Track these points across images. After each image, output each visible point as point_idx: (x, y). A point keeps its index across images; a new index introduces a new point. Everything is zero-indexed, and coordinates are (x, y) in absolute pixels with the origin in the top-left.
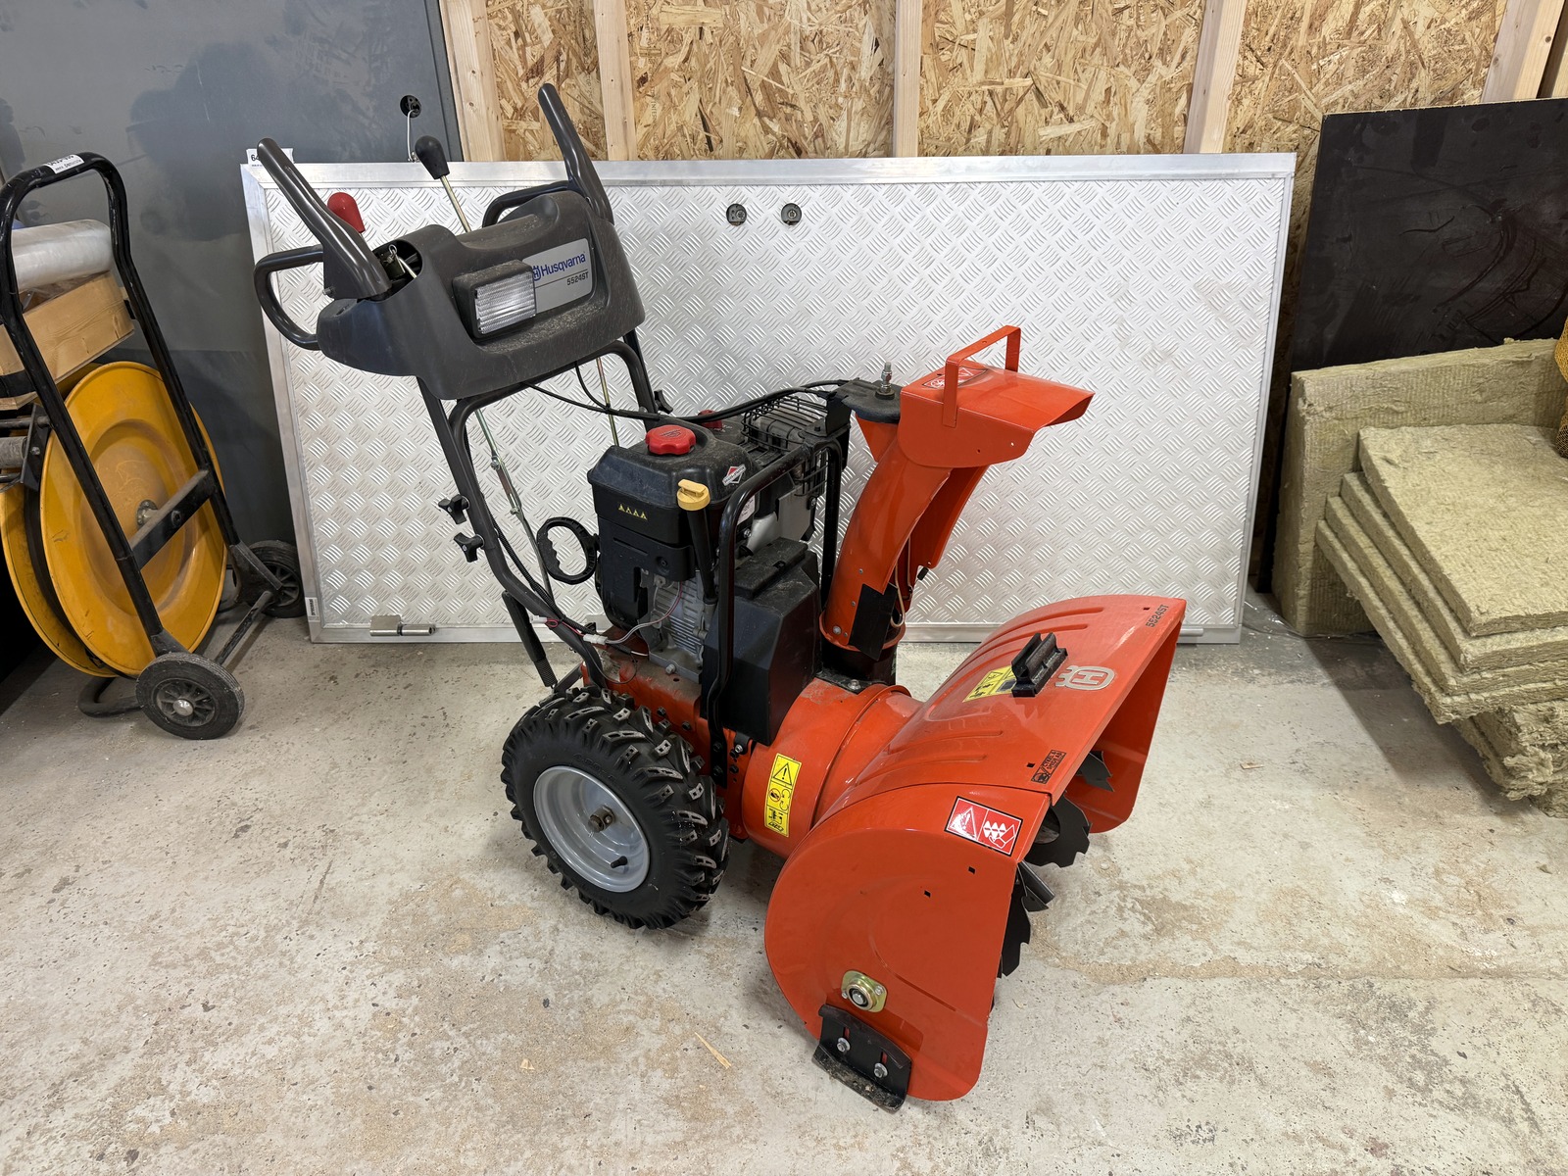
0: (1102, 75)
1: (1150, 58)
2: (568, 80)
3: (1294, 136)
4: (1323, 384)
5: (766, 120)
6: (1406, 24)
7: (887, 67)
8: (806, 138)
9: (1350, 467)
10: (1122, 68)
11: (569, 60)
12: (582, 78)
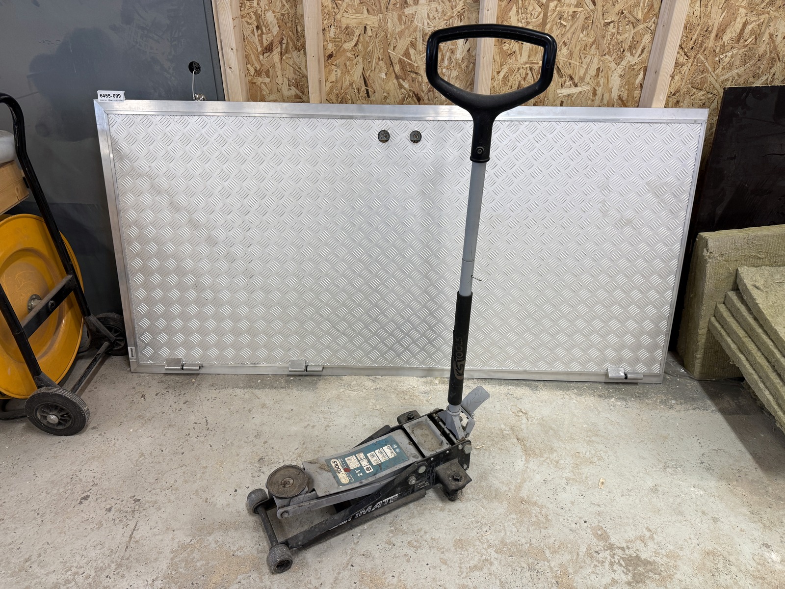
0: (596, 60)
1: (624, 51)
2: (287, 55)
3: (703, 97)
4: (719, 241)
5: (401, 81)
6: (771, 36)
7: (472, 52)
8: (424, 92)
9: (731, 288)
10: (607, 56)
11: (288, 43)
12: (295, 54)
